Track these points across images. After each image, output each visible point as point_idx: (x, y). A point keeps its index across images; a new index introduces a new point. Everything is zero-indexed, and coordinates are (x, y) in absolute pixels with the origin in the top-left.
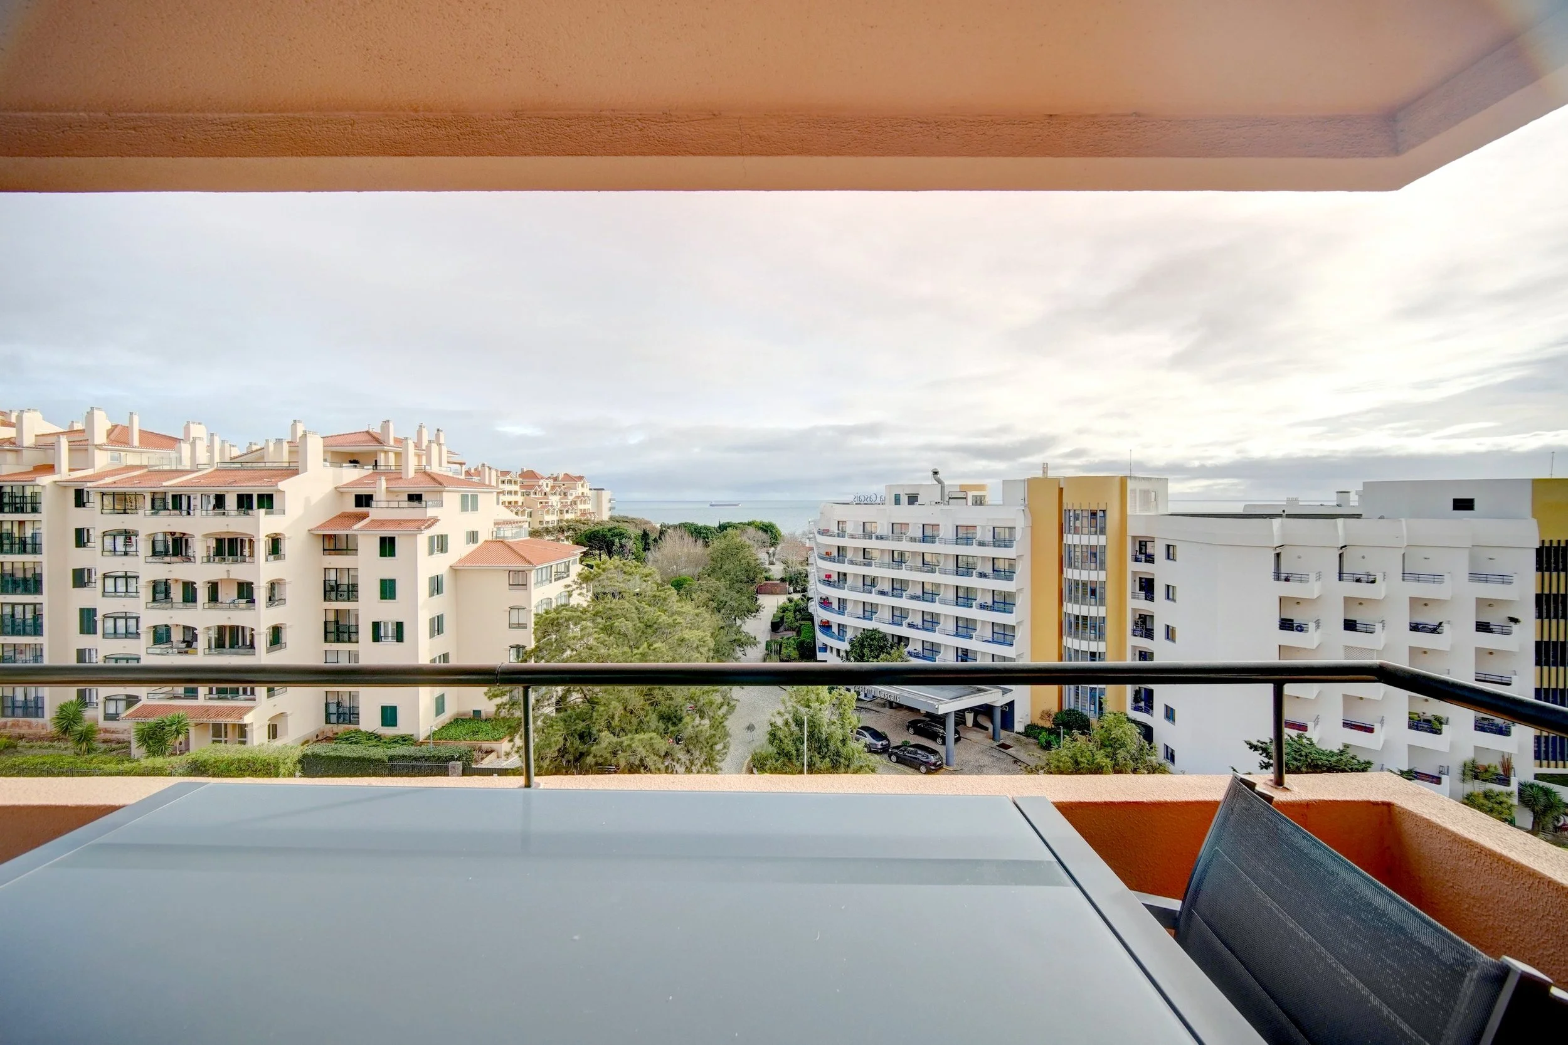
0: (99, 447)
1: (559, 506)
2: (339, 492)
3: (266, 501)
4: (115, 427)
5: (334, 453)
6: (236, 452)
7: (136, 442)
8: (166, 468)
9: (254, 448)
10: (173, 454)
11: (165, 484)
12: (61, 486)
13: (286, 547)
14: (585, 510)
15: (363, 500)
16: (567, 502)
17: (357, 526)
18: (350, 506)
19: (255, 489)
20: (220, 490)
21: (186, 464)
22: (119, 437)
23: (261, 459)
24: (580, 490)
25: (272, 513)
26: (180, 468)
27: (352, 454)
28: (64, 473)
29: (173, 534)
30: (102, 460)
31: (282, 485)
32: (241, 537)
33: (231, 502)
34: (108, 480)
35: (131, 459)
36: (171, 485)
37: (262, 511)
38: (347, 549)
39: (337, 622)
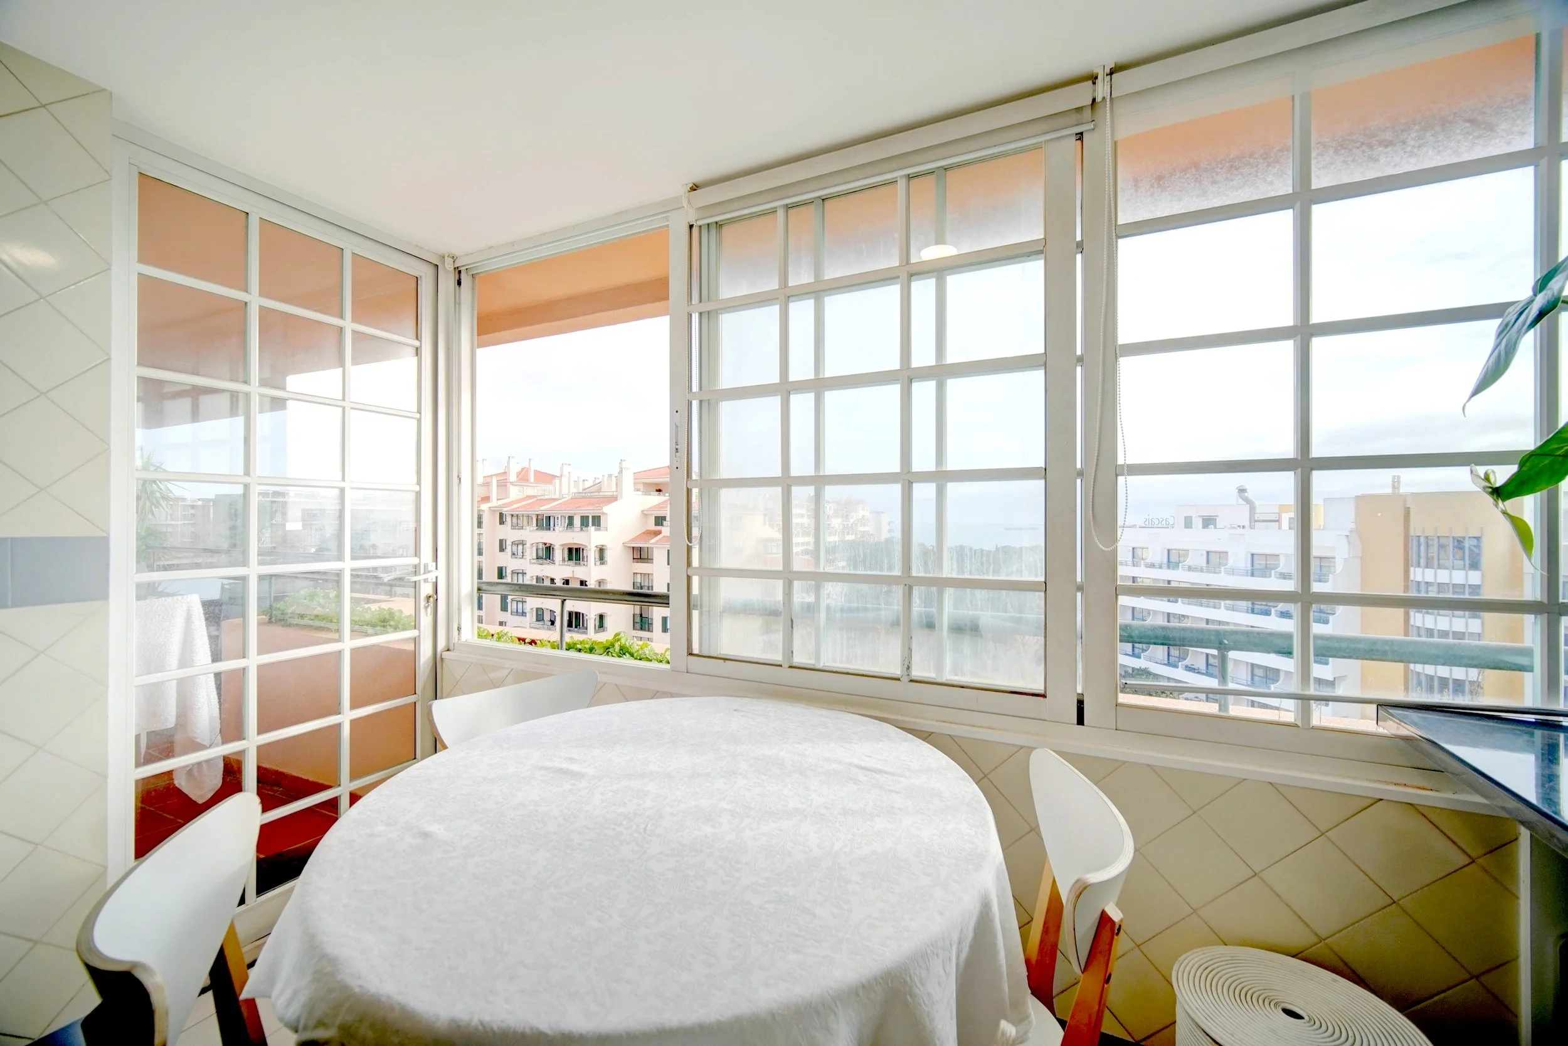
0: (512, 483)
1: (841, 528)
2: (645, 514)
3: (597, 521)
4: (523, 469)
5: (645, 484)
6: (587, 484)
7: (532, 479)
8: (547, 497)
9: (597, 481)
10: (551, 487)
11: (542, 508)
12: (492, 510)
13: (608, 555)
14: (864, 532)
15: (659, 521)
16: (847, 525)
17: (652, 541)
18: (651, 526)
19: (590, 512)
20: (570, 513)
21: (557, 496)
22: (523, 476)
23: (599, 491)
24: (861, 513)
25: (600, 530)
26: (553, 497)
27: (657, 484)
28: (494, 503)
29: (546, 544)
30: (514, 493)
31: (607, 509)
32: (582, 547)
33: (577, 522)
34: (515, 506)
35: (530, 491)
36: (545, 509)
37: (593, 528)
38: (648, 559)
39: (641, 615)
